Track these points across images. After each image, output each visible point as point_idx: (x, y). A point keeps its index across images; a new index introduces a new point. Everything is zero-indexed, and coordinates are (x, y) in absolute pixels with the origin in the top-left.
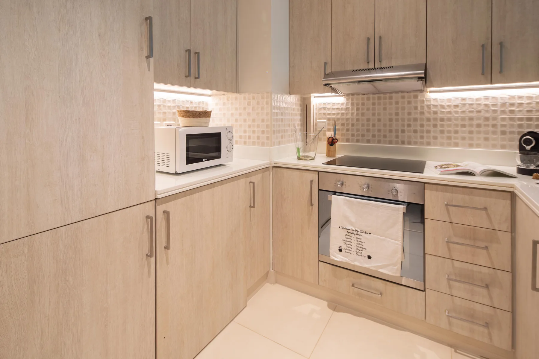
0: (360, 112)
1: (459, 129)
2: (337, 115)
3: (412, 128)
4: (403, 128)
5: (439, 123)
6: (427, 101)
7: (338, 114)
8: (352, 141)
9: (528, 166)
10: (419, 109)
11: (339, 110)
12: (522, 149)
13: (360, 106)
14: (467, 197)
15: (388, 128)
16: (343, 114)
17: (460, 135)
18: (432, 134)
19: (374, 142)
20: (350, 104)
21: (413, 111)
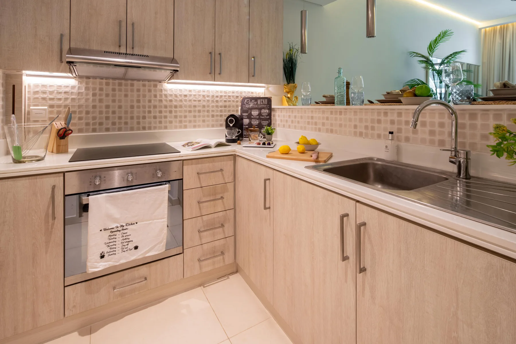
0: (98, 98)
1: (187, 114)
2: (64, 101)
3: (152, 114)
4: (144, 115)
5: (173, 109)
6: (165, 90)
7: (66, 99)
8: (87, 131)
9: (231, 137)
10: (158, 98)
11: (69, 95)
12: (227, 126)
13: (97, 91)
14: (211, 165)
15: (129, 115)
16: (73, 99)
17: (188, 119)
18: (168, 119)
19: (114, 130)
20: (83, 88)
21: (153, 98)
